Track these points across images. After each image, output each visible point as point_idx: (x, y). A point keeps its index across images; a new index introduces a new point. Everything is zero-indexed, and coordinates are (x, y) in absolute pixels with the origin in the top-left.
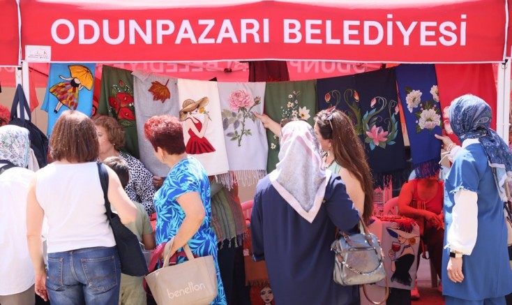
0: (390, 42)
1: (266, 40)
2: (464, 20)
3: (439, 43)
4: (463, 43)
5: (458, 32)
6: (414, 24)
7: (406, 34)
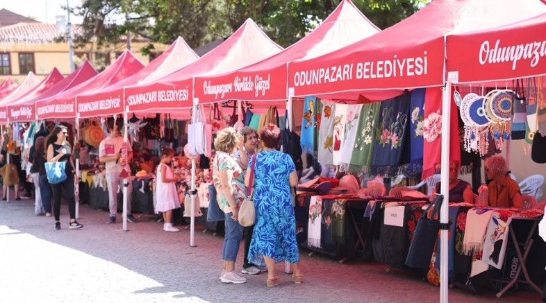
0: (395, 75)
1: (351, 78)
2: (425, 55)
3: (415, 73)
4: (426, 73)
5: (423, 65)
6: (404, 60)
7: (401, 68)
